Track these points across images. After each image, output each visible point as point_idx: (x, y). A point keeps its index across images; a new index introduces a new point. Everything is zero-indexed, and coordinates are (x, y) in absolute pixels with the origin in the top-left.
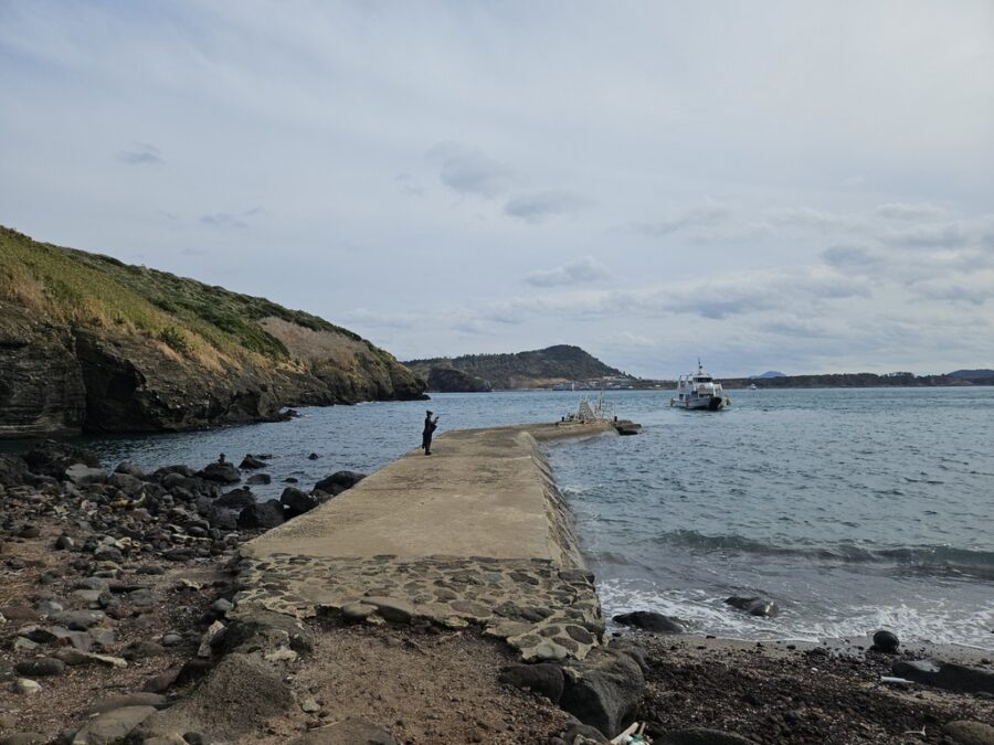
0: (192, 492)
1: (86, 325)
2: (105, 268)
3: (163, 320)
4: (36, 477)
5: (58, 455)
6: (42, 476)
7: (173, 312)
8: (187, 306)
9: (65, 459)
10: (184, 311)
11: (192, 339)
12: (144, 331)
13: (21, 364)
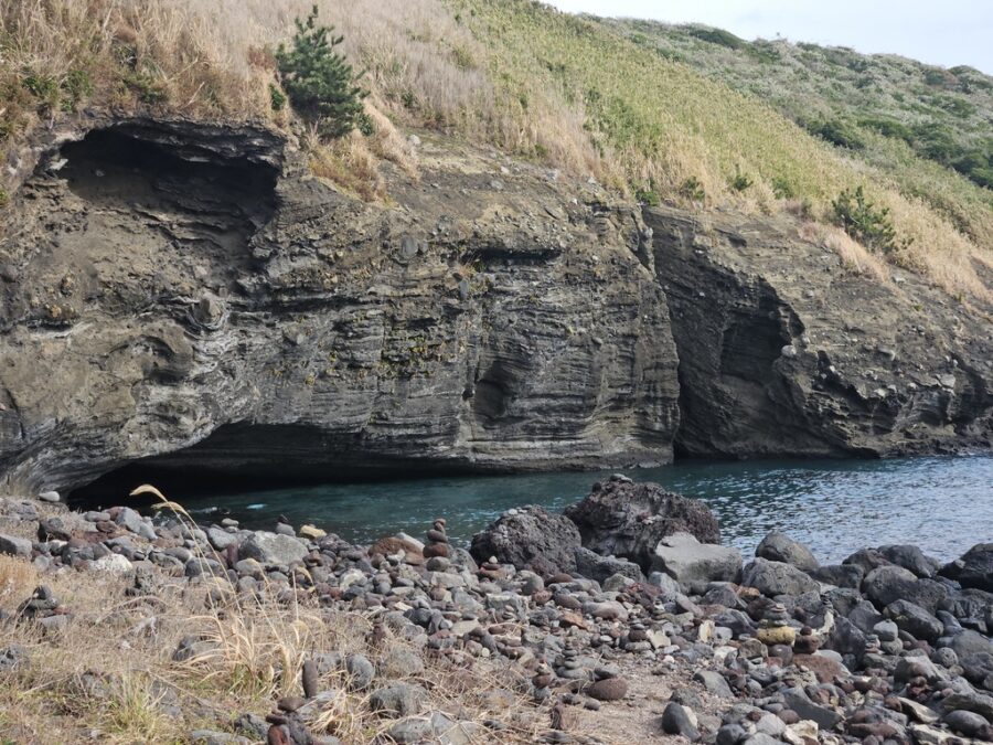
0: (938, 616)
1: (672, 197)
2: (702, 56)
3: (835, 172)
4: (601, 559)
5: (636, 510)
6: (612, 559)
7: (856, 146)
8: (887, 130)
9: (650, 520)
10: (882, 141)
11: (906, 214)
12: (793, 203)
13: (552, 299)
